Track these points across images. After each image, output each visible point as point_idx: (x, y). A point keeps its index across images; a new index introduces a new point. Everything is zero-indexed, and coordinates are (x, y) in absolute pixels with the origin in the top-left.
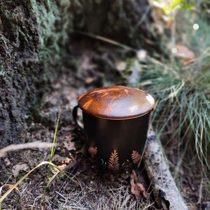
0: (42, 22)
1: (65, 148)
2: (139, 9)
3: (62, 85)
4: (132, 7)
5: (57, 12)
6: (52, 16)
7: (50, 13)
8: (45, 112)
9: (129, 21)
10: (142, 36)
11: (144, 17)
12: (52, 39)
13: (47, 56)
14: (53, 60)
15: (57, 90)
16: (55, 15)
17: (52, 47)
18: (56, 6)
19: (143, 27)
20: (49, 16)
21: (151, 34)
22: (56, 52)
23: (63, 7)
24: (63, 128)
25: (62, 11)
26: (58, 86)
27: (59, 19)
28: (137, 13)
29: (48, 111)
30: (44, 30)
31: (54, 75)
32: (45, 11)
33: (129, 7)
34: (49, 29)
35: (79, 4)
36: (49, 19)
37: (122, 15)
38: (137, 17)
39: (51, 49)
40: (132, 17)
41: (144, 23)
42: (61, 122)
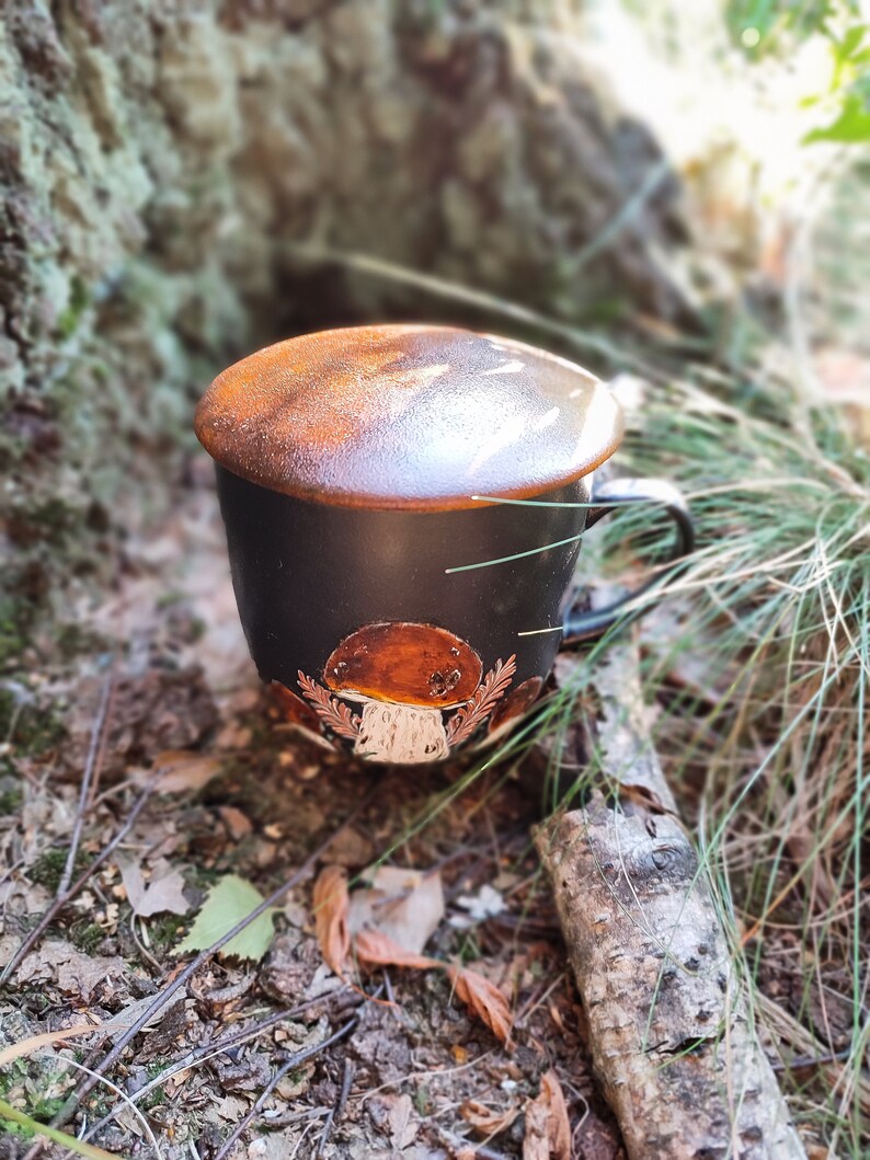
0: (61, 184)
1: (122, 902)
2: (609, 174)
3: (188, 546)
4: (571, 157)
5: (171, 162)
6: (138, 174)
7: (119, 157)
8: (53, 679)
9: (558, 227)
10: (625, 308)
11: (634, 211)
12: (130, 294)
13: (97, 375)
14: (143, 410)
15: (154, 570)
16: (154, 175)
17: (129, 335)
18: (165, 134)
19: (631, 263)
20: (112, 172)
21: (675, 297)
22: (157, 370)
23: (206, 143)
24: (139, 777)
25: (203, 167)
26: (162, 549)
27: (178, 199)
28: (600, 191)
29: (68, 676)
30: (75, 233)
31: (148, 496)
32: (88, 140)
33: (553, 159)
34: (110, 234)
35: (292, 137)
36: (113, 184)
37: (519, 195)
38: (596, 209)
39: (125, 348)
40: (570, 208)
41: (635, 245)
42: (126, 741)
